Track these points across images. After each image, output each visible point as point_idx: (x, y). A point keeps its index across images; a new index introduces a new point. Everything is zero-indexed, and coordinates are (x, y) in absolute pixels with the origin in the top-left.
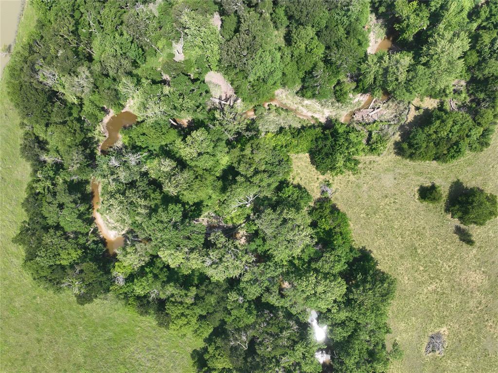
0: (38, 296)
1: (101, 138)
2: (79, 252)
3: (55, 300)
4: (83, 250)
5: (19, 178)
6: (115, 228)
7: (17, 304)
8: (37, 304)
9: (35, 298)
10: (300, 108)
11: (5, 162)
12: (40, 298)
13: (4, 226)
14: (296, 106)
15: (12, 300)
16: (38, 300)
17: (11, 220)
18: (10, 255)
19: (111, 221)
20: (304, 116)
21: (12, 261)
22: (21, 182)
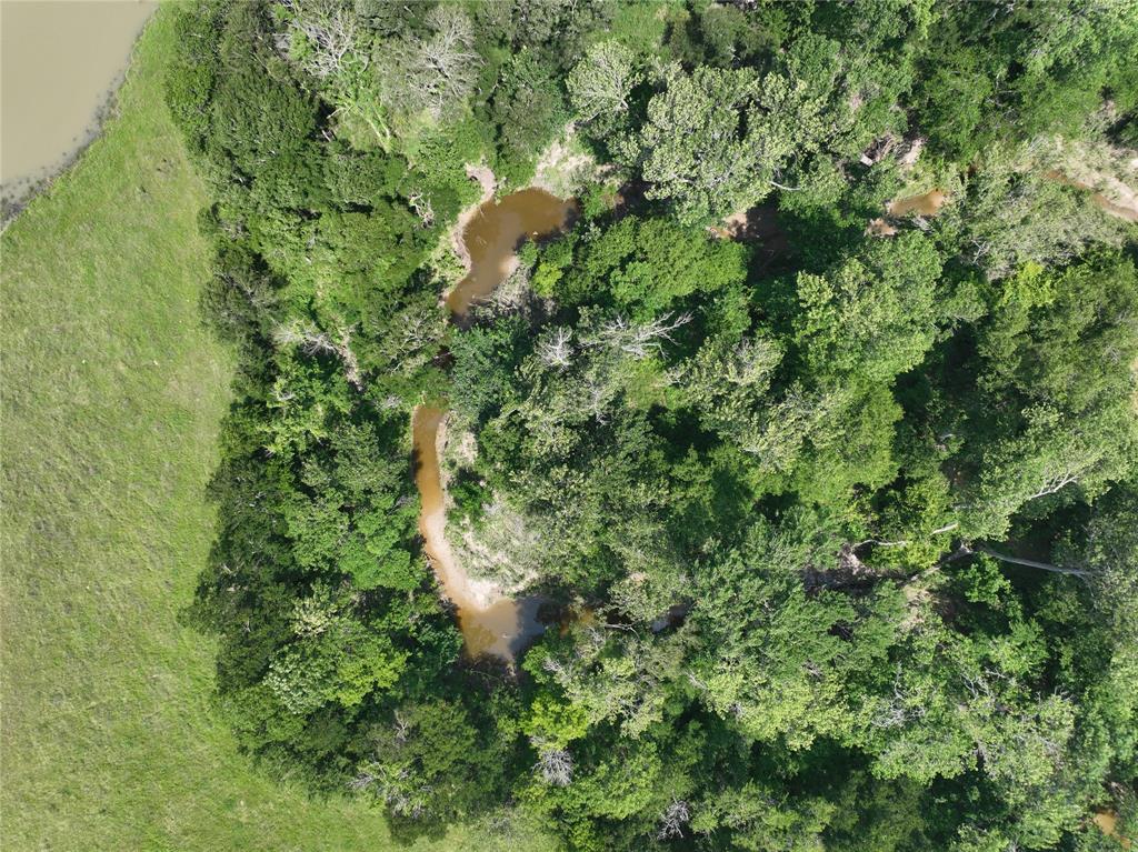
0: (240, 797)
1: (448, 274)
2: (400, 660)
3: (300, 814)
4: (409, 654)
5: (184, 400)
6: (491, 572)
7: (170, 825)
8: (240, 825)
9: (230, 804)
10: (1114, 182)
11: (139, 350)
12: (249, 804)
13: (132, 562)
14: (1097, 176)
15: (153, 811)
16: (243, 812)
17: (154, 543)
18: (150, 658)
19: (480, 548)
20: (1123, 209)
21: (156, 680)
22: (189, 414)
